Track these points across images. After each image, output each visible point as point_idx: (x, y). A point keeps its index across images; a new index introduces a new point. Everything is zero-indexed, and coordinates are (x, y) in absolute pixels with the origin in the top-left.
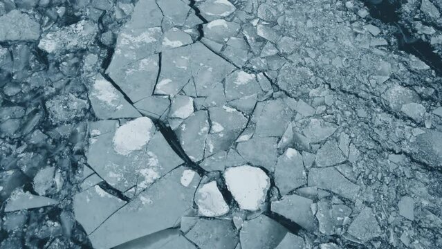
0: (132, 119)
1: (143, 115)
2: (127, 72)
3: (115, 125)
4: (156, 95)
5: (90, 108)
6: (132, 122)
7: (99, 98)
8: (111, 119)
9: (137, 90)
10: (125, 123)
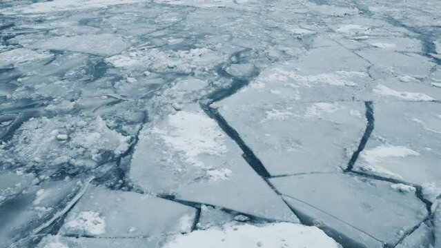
0: (252, 219)
1: (306, 221)
2: (270, 114)
3: (175, 219)
4: (363, 173)
5: (123, 155)
6: (248, 228)
7: (168, 140)
8: (171, 198)
9: (290, 149)
10: (220, 225)
